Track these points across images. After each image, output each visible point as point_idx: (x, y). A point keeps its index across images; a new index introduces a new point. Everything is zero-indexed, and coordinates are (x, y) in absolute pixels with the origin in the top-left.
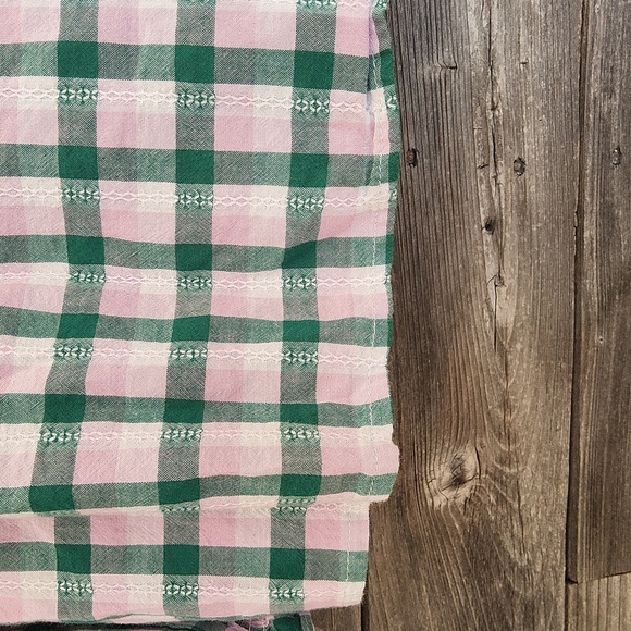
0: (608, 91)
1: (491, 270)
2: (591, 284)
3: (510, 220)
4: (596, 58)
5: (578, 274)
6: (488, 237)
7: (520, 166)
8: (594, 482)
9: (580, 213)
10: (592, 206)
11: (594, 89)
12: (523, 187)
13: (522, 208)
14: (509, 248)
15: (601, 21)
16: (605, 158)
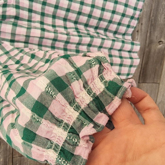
0: (153, 16)
1: (137, 38)
2: (147, 42)
3: (140, 31)
4: (152, 12)
5: (146, 40)
6: (137, 33)
7: (142, 24)
8: (143, 69)
9: (147, 32)
10: (149, 31)
11: (151, 16)
12: (142, 27)
13: (141, 30)
14: (139, 35)
15: (154, 7)
16: (151, 25)
